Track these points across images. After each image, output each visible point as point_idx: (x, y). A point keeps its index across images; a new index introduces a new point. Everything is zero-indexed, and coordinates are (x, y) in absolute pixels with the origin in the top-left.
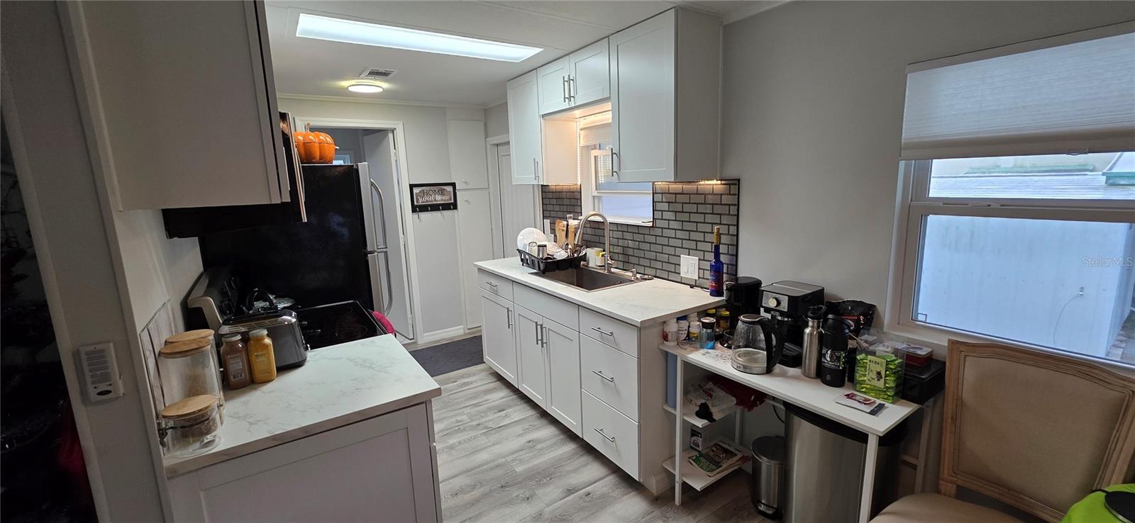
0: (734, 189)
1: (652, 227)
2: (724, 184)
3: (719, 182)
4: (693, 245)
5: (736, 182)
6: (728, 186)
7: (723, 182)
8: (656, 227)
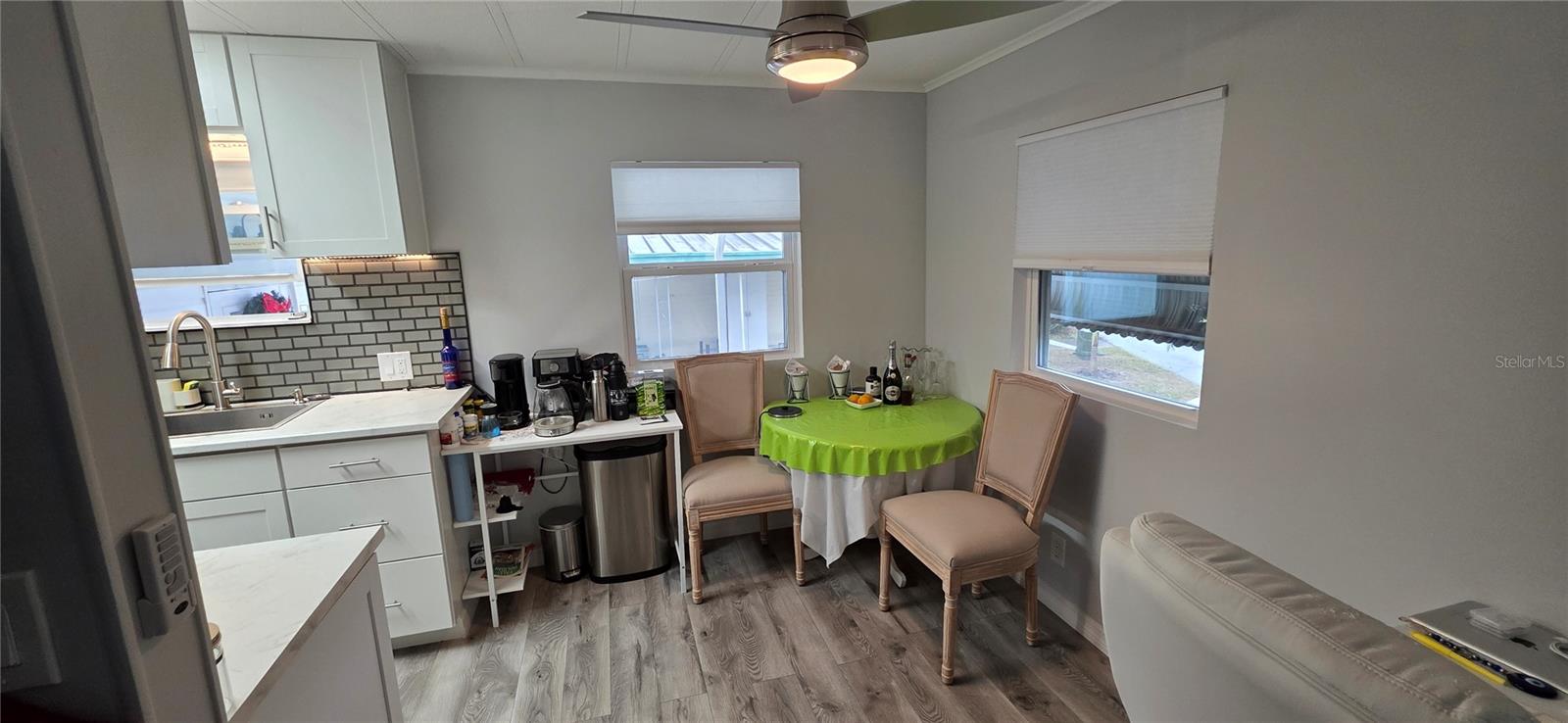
0: (452, 264)
1: (312, 323)
2: (437, 259)
3: (430, 256)
4: (398, 337)
5: (455, 256)
6: (444, 261)
7: (435, 256)
8: (318, 323)
